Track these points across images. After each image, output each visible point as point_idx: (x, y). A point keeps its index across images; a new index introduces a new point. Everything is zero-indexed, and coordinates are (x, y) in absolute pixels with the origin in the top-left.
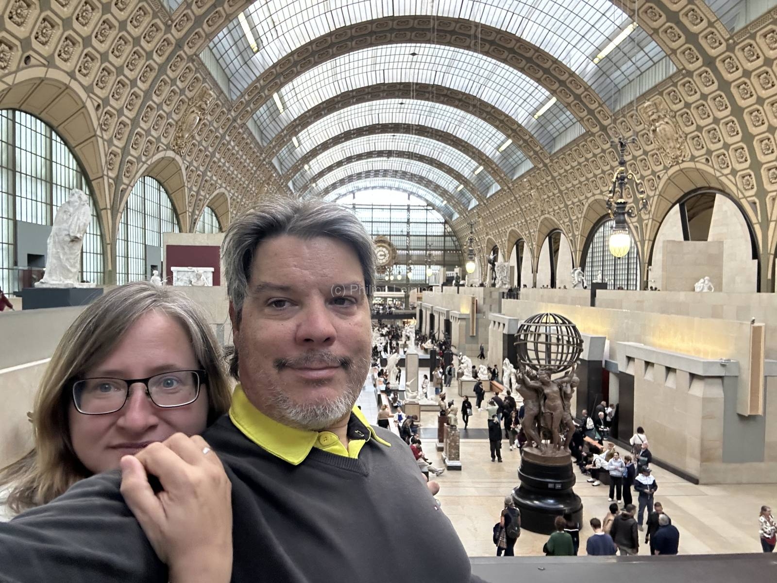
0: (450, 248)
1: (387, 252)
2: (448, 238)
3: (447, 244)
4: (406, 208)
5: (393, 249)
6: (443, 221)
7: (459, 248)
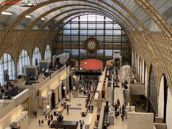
1: (94, 43)
2: (123, 37)
3: (123, 40)
4: (103, 23)
5: (97, 42)
6: (121, 29)
7: (128, 42)
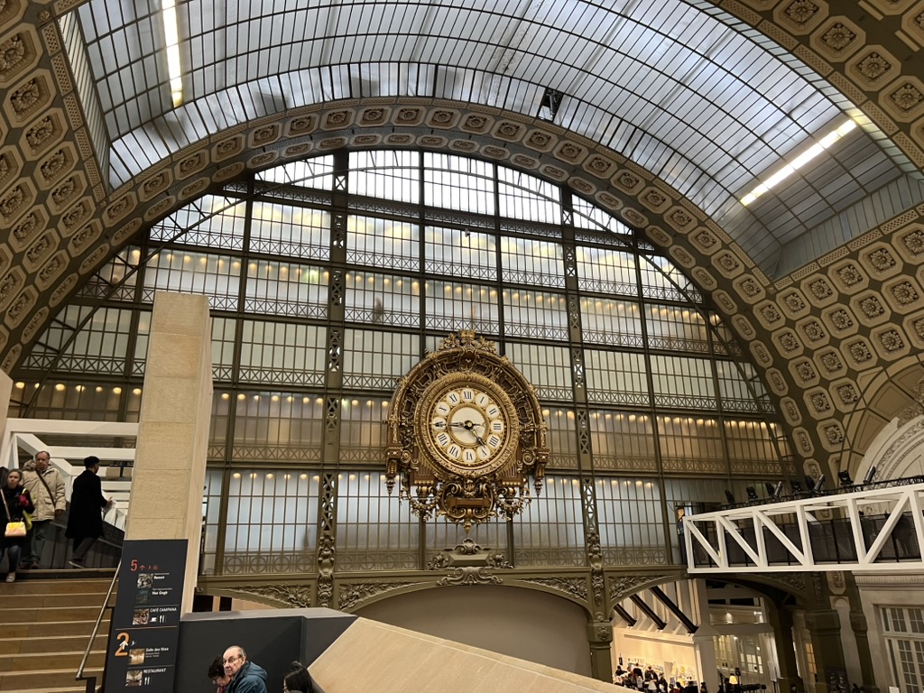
0: (739, 407)
1: (493, 410)
2: (725, 368)
3: (727, 391)
5: (522, 399)
